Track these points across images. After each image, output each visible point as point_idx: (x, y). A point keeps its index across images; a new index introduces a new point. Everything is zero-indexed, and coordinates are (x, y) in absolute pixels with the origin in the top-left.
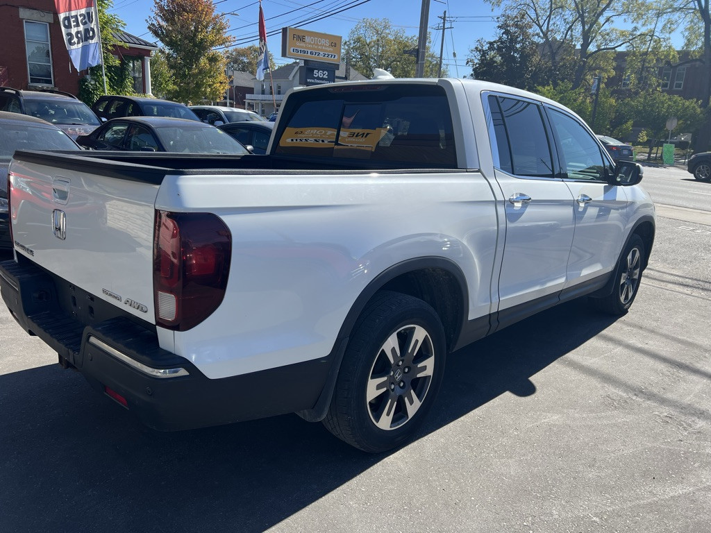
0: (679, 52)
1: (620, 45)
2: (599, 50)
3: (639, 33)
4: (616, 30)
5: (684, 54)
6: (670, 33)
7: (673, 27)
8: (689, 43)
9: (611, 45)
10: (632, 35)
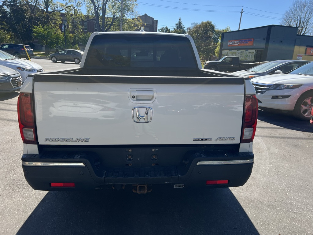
0: (85, 16)
1: (62, 10)
2: (53, 11)
3: (68, 6)
4: (59, 3)
5: (87, 17)
6: (80, 7)
7: (81, 5)
8: (88, 12)
9: (58, 9)
10: (66, 6)
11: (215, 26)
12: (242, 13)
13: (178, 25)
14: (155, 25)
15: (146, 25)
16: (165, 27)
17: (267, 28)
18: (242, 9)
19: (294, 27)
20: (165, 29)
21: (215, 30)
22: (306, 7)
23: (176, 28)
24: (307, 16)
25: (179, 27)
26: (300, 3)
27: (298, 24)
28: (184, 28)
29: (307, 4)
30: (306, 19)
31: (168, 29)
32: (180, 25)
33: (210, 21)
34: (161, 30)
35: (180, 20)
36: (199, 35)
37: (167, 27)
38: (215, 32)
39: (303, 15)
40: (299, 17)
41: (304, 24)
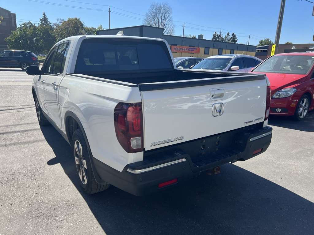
11: (83, 23)
12: (110, 12)
13: (43, 20)
14: (13, 19)
15: (2, 18)
16: (28, 22)
17: (139, 28)
18: (110, 9)
19: (154, 27)
20: (28, 24)
21: (84, 28)
22: (161, 10)
23: (41, 23)
24: (163, 19)
25: (44, 22)
26: (157, 7)
27: (157, 25)
28: (51, 23)
29: (162, 8)
30: (162, 21)
31: (32, 24)
32: (45, 21)
33: (78, 18)
34: (23, 25)
35: (44, 14)
36: (70, 32)
37: (30, 22)
38: (84, 29)
39: (160, 17)
40: (157, 19)
41: (161, 25)
